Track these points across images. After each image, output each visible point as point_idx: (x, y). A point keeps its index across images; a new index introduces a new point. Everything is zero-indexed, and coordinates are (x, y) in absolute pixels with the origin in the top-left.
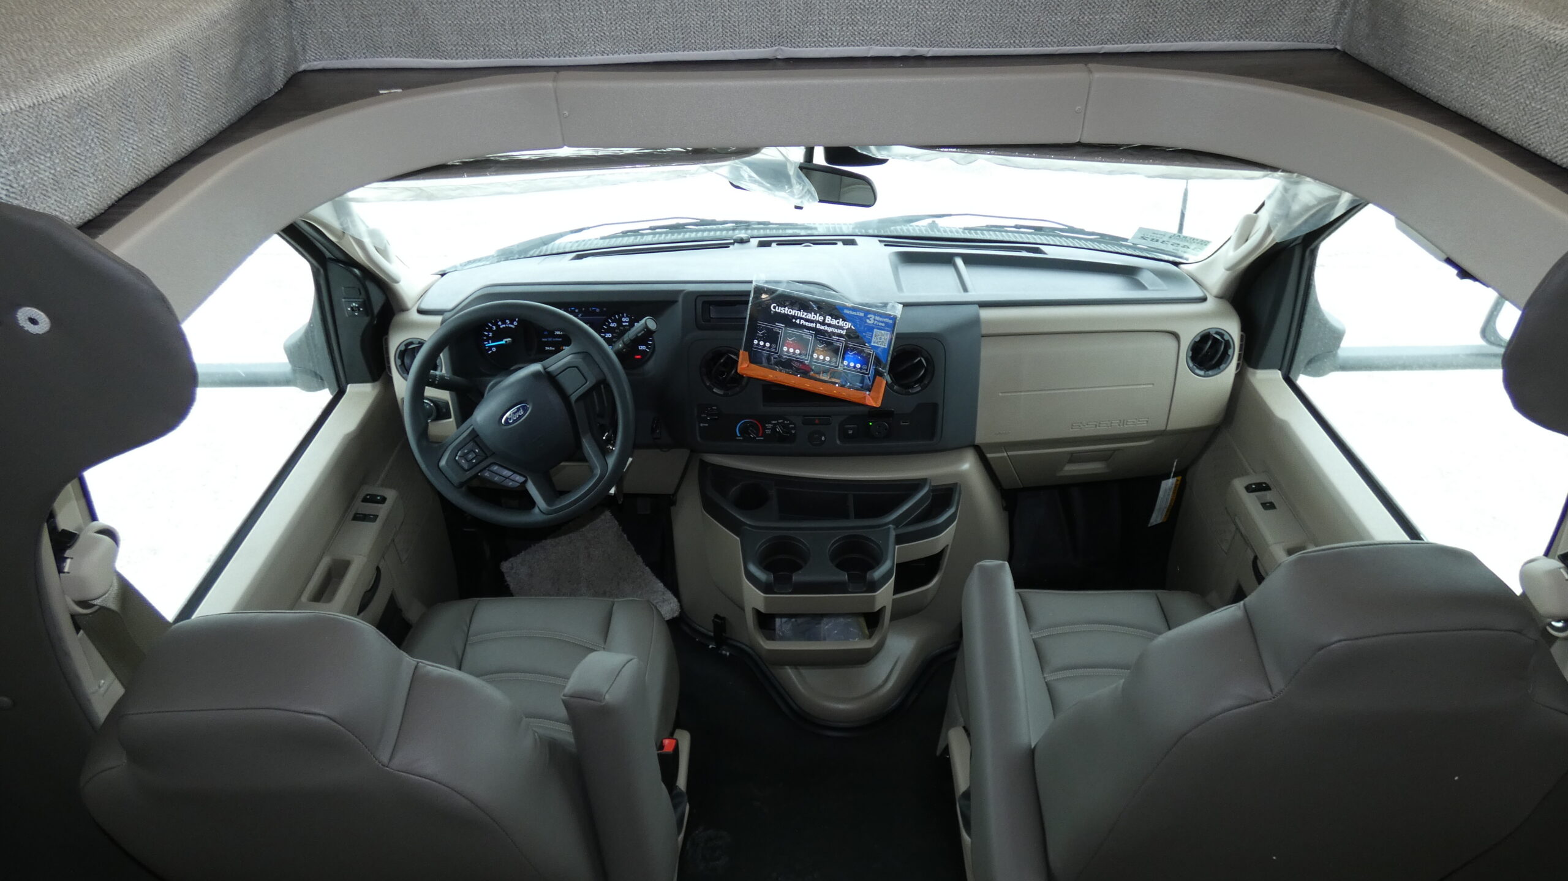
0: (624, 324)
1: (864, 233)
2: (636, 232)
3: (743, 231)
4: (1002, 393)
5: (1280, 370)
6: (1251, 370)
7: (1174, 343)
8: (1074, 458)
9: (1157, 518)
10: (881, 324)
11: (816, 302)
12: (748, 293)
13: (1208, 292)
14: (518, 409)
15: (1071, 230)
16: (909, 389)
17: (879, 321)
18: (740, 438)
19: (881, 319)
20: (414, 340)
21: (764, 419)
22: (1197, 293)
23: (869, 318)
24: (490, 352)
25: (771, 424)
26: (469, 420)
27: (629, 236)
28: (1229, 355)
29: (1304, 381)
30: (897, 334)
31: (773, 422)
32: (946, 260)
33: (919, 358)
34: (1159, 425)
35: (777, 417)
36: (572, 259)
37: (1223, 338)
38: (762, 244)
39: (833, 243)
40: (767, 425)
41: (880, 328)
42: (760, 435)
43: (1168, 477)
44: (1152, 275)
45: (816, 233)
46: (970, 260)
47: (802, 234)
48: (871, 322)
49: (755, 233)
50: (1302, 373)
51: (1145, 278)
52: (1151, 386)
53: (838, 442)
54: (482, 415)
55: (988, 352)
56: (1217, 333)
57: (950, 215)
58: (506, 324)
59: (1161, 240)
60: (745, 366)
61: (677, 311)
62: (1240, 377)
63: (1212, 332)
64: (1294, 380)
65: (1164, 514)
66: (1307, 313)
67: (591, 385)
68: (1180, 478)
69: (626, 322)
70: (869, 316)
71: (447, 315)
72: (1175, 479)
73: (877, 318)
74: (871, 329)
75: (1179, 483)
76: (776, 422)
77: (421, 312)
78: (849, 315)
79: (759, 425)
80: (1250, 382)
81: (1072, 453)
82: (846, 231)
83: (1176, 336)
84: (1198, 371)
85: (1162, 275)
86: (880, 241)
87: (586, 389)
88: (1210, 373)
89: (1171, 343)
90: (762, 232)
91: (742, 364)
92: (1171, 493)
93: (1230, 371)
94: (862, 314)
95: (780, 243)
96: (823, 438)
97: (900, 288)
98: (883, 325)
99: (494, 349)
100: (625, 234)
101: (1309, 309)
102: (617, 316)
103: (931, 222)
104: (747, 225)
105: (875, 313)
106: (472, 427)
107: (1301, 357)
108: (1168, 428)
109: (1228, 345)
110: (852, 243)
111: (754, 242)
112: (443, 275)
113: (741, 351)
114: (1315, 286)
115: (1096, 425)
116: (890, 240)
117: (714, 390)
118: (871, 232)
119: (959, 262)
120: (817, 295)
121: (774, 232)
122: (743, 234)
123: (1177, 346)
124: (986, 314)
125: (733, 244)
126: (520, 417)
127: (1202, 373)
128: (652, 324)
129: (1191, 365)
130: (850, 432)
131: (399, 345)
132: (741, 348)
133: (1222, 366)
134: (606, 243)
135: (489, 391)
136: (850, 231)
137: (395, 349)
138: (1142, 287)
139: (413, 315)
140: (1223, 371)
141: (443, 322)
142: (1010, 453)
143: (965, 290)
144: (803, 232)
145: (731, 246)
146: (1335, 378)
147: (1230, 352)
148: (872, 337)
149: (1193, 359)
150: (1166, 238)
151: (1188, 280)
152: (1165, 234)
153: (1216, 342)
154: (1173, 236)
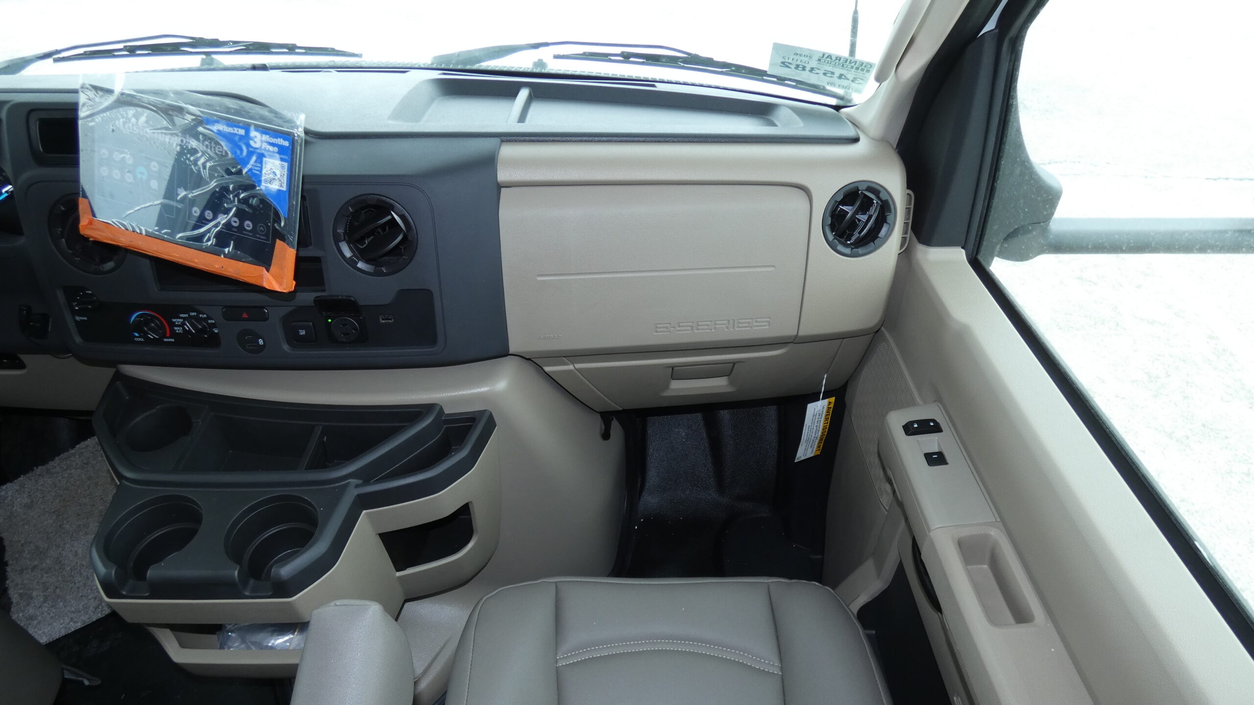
4: (542, 275)
5: (963, 248)
6: (921, 246)
7: (803, 203)
8: (675, 373)
9: (806, 450)
13: (863, 131)
16: (382, 266)
17: (269, 143)
18: (140, 339)
21: (170, 311)
22: (850, 132)
23: (253, 139)
25: (179, 317)
28: (888, 224)
29: (999, 267)
31: (182, 315)
33: (390, 216)
34: (788, 329)
35: (187, 309)
37: (878, 198)
40: (173, 320)
42: (168, 335)
43: (815, 398)
44: (790, 111)
48: (258, 145)
50: (999, 256)
51: (780, 116)
52: (772, 268)
53: (286, 347)
56: (870, 189)
59: (809, 67)
60: (86, 222)
62: (906, 254)
63: (862, 187)
64: (984, 263)
65: (816, 446)
66: (1005, 155)
68: (833, 399)
72: (826, 401)
73: (266, 138)
75: (832, 406)
76: (186, 315)
79: (163, 320)
80: (920, 265)
81: (673, 367)
83: (806, 191)
84: (840, 248)
88: (859, 250)
89: (799, 202)
92: (823, 420)
94: (242, 132)
96: (261, 342)
98: (276, 149)
101: (1008, 148)
105: (262, 130)
107: (994, 227)
108: (801, 334)
109: (886, 208)
114: (1017, 108)
115: (692, 327)
119: (523, 94)
123: (809, 205)
127: (847, 250)
129: (830, 237)
130: (302, 332)
133: (878, 241)
138: (771, 125)
140: (878, 247)
142: (578, 366)
146: (1045, 262)
147: (890, 219)
148: (261, 171)
149: (833, 227)
150: (814, 63)
151: (846, 122)
152: (810, 54)
153: (866, 205)
154: (826, 58)
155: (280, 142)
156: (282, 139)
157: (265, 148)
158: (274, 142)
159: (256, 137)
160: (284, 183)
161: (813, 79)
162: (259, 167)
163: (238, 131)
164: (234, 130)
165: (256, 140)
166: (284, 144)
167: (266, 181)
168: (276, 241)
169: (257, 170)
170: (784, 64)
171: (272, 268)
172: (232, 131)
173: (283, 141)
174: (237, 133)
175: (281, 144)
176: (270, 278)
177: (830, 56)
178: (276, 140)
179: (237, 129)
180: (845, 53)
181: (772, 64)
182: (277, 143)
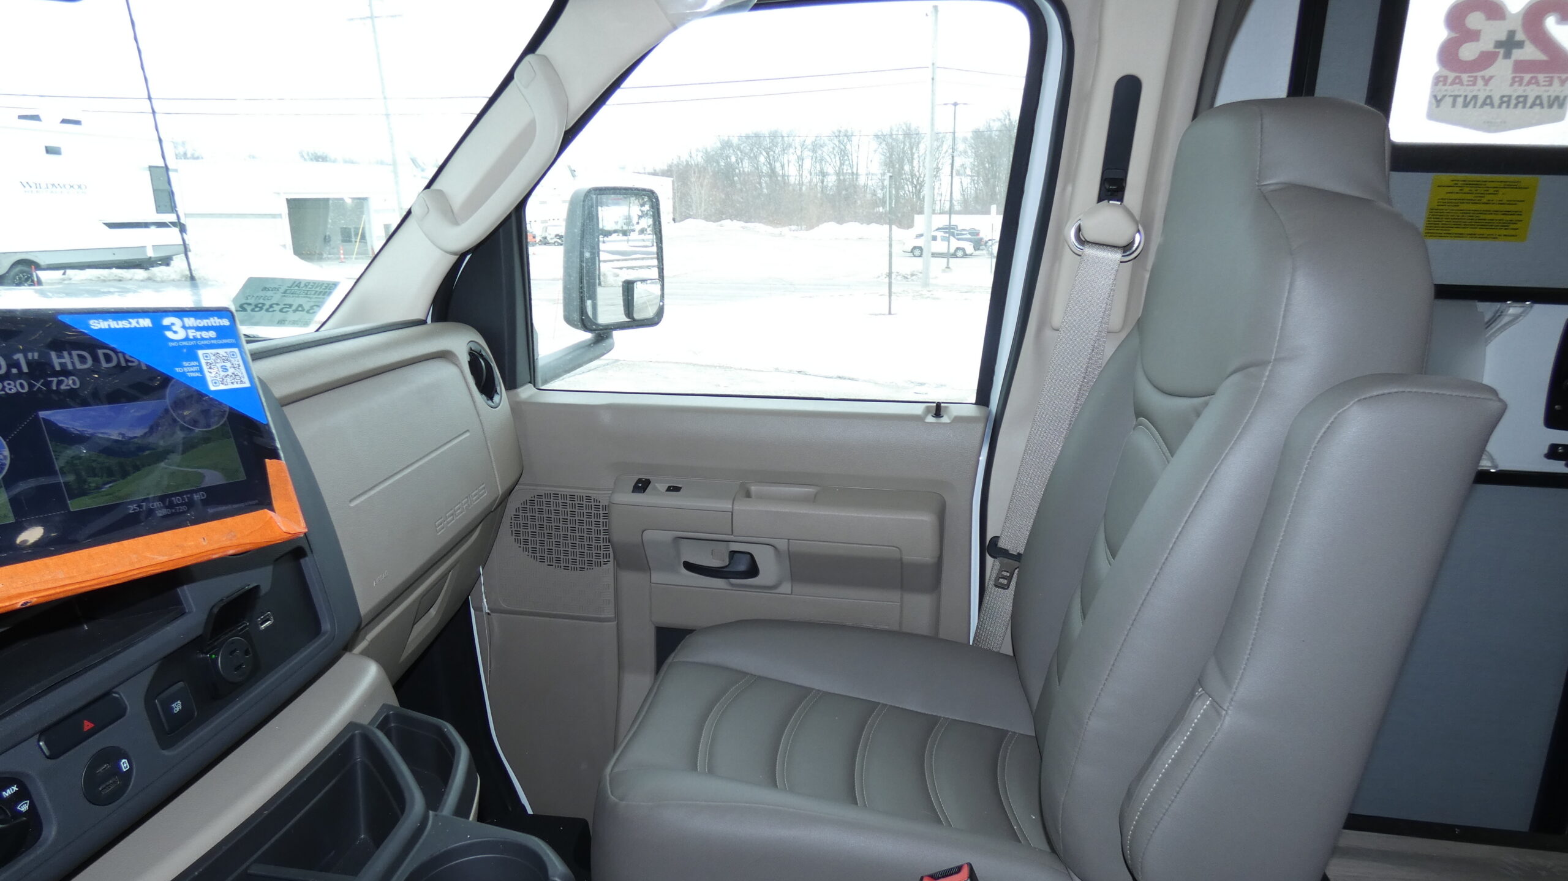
17: (198, 329)
19: (198, 323)
23: (168, 328)
28: (495, 375)
37: (480, 353)
41: (207, 345)
48: (181, 335)
53: (161, 752)
63: (472, 347)
70: (166, 322)
73: (190, 321)
84: (487, 401)
88: (496, 401)
94: (146, 323)
96: (124, 765)
98: (212, 334)
105: (180, 313)
109: (487, 362)
127: (491, 403)
130: (178, 707)
147: (493, 369)
148: (201, 371)
155: (215, 323)
156: (216, 318)
157: (194, 336)
158: (206, 325)
159: (173, 324)
160: (243, 377)
162: (197, 366)
163: (138, 323)
164: (130, 323)
165: (174, 328)
166: (222, 324)
167: (215, 383)
169: (196, 371)
170: (242, 307)
172: (128, 326)
173: (220, 320)
174: (138, 326)
175: (218, 325)
178: (207, 321)
179: (136, 320)
182: (210, 325)
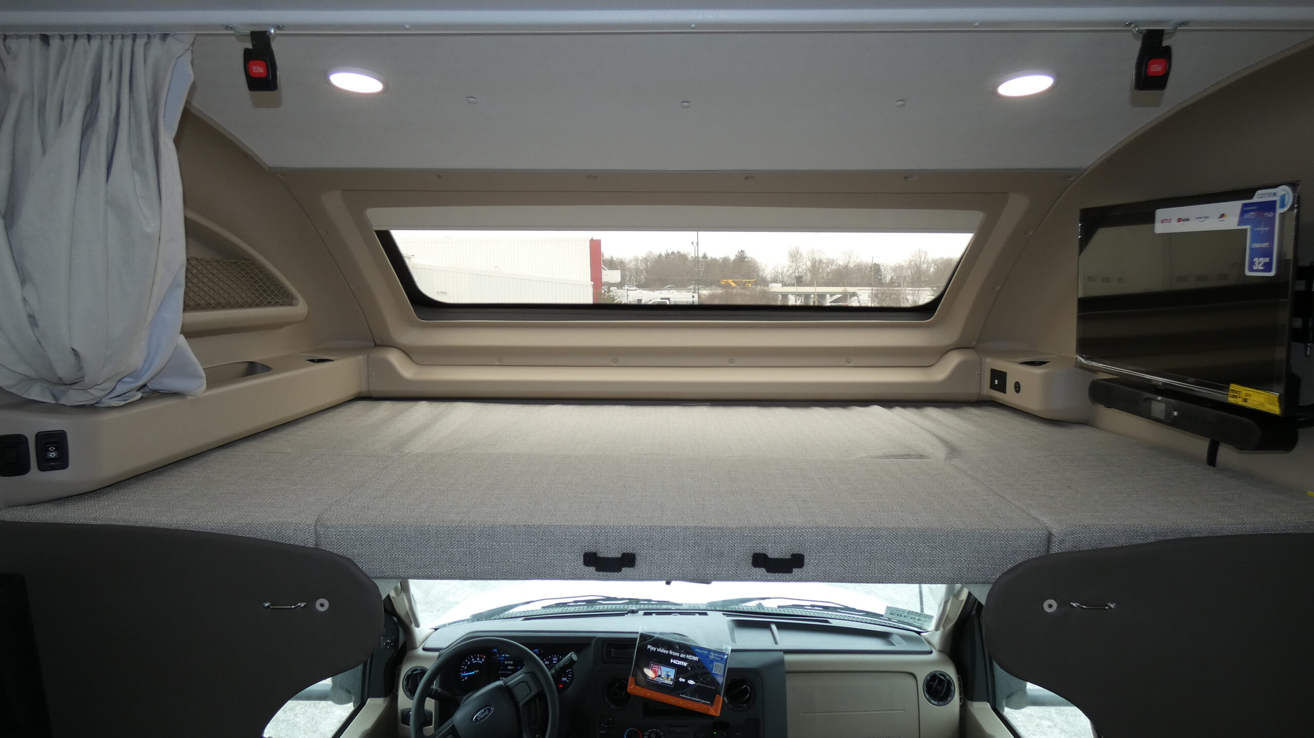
0: (554, 662)
1: (713, 608)
2: (565, 604)
3: (635, 606)
4: (802, 713)
5: (987, 702)
6: (969, 702)
7: (913, 681)
10: (718, 659)
11: (678, 644)
12: (635, 639)
13: (934, 648)
14: (485, 711)
15: (847, 609)
16: (739, 707)
17: (717, 657)
19: (719, 656)
20: (418, 668)
21: (643, 728)
22: (928, 648)
24: (463, 680)
25: (648, 732)
26: (450, 720)
27: (561, 607)
28: (952, 691)
29: (1008, 712)
30: (728, 669)
31: (649, 731)
32: (766, 626)
33: (745, 686)
35: (652, 727)
36: (523, 620)
37: (945, 678)
38: (645, 614)
39: (693, 614)
40: (645, 733)
41: (718, 661)
44: (899, 637)
45: (681, 608)
46: (781, 627)
47: (673, 609)
48: (712, 658)
49: (642, 607)
51: (895, 639)
52: (903, 711)
54: (459, 716)
55: (791, 684)
56: (941, 675)
57: (769, 598)
58: (477, 660)
59: (903, 615)
60: (632, 687)
61: (591, 651)
62: (964, 708)
63: (937, 674)
64: (998, 709)
67: (534, 694)
69: (555, 661)
70: (711, 653)
71: (442, 651)
73: (716, 655)
74: (712, 661)
76: (651, 731)
77: (424, 649)
78: (698, 653)
79: (639, 732)
80: (971, 712)
82: (701, 607)
83: (913, 675)
84: (932, 701)
85: (904, 637)
86: (723, 614)
87: (531, 697)
88: (941, 703)
89: (911, 681)
90: (646, 607)
91: (630, 686)
93: (955, 702)
94: (706, 652)
95: (658, 614)
97: (733, 640)
99: (466, 678)
100: (557, 605)
102: (550, 657)
103: (758, 603)
104: (637, 601)
106: (452, 724)
107: (1000, 692)
109: (949, 683)
110: (706, 614)
111: (641, 613)
112: (436, 629)
113: (630, 677)
116: (728, 613)
117: (611, 706)
118: (718, 609)
119: (774, 627)
120: (678, 639)
121: (654, 607)
122: (634, 608)
123: (916, 683)
124: (788, 658)
125: (627, 614)
126: (486, 716)
127: (936, 703)
128: (575, 657)
129: (928, 696)
131: (408, 672)
132: (630, 675)
133: (949, 699)
134: (544, 612)
135: (464, 702)
136: (705, 608)
137: (404, 674)
138: (893, 644)
139: (420, 651)
140: (950, 702)
141: (439, 656)
143: (776, 643)
144: (673, 607)
145: (626, 615)
146: (1029, 710)
147: (952, 688)
149: (928, 693)
150: (905, 614)
151: (923, 641)
152: (904, 611)
153: (941, 681)
154: (910, 612)
161: (906, 620)
168: (716, 695)
169: (711, 667)
170: (891, 614)
171: (713, 706)
176: (712, 710)
177: (913, 612)
180: (919, 611)
181: (886, 613)
